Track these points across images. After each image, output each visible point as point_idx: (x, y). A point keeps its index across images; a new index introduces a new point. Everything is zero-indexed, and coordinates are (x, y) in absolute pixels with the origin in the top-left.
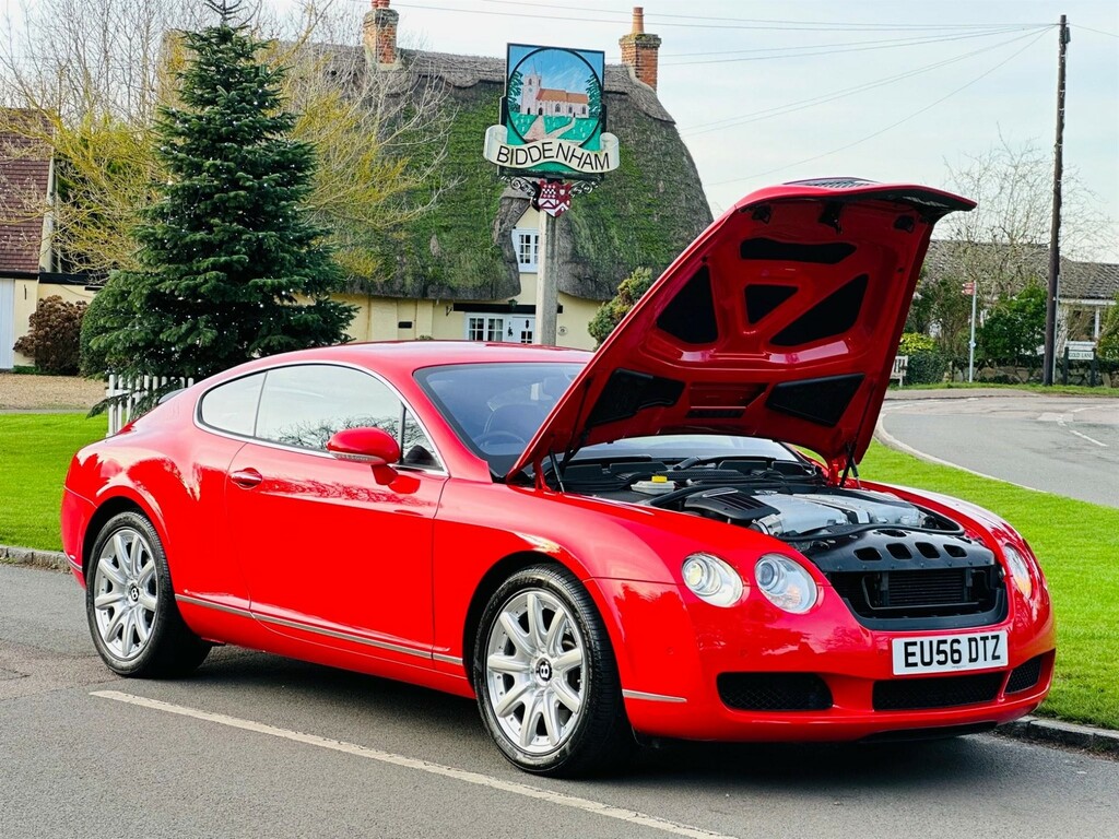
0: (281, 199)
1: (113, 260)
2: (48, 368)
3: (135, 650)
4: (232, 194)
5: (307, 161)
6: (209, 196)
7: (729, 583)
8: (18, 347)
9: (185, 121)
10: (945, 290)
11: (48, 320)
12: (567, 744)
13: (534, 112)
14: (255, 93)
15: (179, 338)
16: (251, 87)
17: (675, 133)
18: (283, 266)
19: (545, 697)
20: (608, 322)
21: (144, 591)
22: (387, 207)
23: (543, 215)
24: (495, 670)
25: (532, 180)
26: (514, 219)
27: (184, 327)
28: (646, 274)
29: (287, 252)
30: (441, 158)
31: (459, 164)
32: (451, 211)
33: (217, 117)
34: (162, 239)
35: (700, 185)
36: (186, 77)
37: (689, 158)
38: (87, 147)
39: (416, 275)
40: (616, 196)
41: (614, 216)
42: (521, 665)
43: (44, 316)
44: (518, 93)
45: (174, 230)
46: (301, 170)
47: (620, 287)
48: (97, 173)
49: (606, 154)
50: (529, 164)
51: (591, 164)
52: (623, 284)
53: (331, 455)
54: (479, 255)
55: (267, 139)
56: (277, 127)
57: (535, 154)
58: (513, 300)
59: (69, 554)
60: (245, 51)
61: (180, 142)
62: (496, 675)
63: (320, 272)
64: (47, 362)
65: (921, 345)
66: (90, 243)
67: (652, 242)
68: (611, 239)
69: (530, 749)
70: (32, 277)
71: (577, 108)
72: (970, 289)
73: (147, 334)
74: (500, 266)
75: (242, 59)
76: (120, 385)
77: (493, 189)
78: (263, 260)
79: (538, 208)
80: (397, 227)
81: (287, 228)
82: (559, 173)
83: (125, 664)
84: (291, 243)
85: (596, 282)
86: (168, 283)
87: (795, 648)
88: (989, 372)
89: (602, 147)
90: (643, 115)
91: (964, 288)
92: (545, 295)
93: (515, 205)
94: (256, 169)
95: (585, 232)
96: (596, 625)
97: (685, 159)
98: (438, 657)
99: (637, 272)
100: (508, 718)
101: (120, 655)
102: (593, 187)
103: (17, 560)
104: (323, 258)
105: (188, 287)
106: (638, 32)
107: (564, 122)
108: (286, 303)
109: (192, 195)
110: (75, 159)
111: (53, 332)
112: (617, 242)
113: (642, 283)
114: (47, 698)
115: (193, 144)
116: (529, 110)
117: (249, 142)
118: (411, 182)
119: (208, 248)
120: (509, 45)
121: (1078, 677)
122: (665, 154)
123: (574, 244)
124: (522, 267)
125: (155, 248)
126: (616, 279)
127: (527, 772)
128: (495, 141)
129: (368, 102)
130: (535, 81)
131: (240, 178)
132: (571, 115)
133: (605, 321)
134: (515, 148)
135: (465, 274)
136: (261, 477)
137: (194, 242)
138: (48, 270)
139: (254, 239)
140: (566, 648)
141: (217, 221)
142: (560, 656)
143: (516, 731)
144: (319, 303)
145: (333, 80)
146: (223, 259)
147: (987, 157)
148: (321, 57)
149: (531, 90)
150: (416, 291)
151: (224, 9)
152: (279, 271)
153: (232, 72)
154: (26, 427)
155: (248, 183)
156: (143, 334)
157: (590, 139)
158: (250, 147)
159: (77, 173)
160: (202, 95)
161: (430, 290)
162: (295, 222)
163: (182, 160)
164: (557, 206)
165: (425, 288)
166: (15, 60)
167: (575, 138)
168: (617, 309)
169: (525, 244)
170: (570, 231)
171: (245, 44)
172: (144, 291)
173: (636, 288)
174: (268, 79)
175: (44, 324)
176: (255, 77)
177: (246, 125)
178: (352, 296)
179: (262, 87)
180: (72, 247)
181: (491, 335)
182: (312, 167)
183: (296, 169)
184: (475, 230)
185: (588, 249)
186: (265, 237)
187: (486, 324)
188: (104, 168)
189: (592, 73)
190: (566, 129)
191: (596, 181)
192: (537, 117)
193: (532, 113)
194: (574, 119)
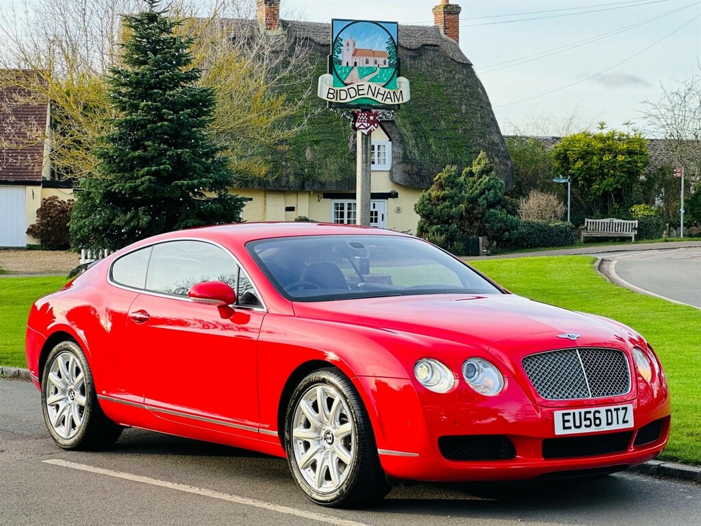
0: (192, 127)
2: (49, 245)
3: (73, 432)
4: (159, 124)
5: (209, 100)
6: (144, 126)
7: (446, 378)
8: (29, 232)
9: (127, 76)
10: (663, 174)
11: (49, 213)
12: (344, 486)
13: (351, 65)
14: (173, 56)
15: (126, 223)
16: (170, 52)
17: (472, 72)
18: (195, 172)
19: (330, 455)
20: (428, 203)
21: (77, 393)
22: (273, 128)
23: (359, 133)
24: (298, 438)
25: (350, 110)
27: (129, 215)
28: (453, 169)
29: (198, 162)
30: (307, 93)
32: (320, 130)
33: (148, 72)
34: (112, 156)
35: (490, 106)
36: (127, 47)
38: (69, 95)
39: (296, 175)
40: (433, 116)
41: (432, 130)
42: (315, 435)
43: (46, 210)
44: (340, 52)
45: (121, 150)
46: (206, 107)
47: (435, 179)
48: (77, 112)
49: (401, 92)
50: (349, 100)
51: (391, 98)
52: (437, 177)
53: (190, 300)
54: (340, 159)
55: (183, 87)
56: (191, 77)
57: (353, 93)
59: (31, 370)
60: (165, 26)
61: (124, 90)
62: (299, 442)
63: (220, 175)
64: (49, 241)
65: (646, 213)
66: (73, 160)
67: (458, 147)
68: (429, 146)
69: (321, 490)
70: (37, 184)
71: (380, 61)
72: (679, 173)
73: (104, 221)
74: (354, 167)
75: (164, 33)
76: (89, 256)
78: (182, 170)
79: (355, 129)
80: (281, 142)
81: (197, 146)
82: (369, 105)
83: (67, 442)
84: (201, 156)
85: (420, 176)
86: (117, 185)
87: (495, 419)
88: (694, 230)
89: (398, 86)
90: (450, 60)
91: (675, 173)
92: (362, 188)
94: (175, 106)
95: (412, 142)
96: (360, 407)
97: (479, 89)
98: (262, 431)
99: (447, 168)
100: (307, 470)
101: (64, 436)
103: (9, 375)
104: (223, 166)
105: (131, 188)
106: (445, 4)
107: (372, 70)
108: (198, 198)
109: (132, 125)
110: (61, 102)
111: (52, 221)
112: (434, 148)
113: (450, 176)
114: (13, 465)
115: (132, 91)
116: (347, 63)
117: (171, 89)
118: (289, 111)
119: (144, 162)
121: (697, 435)
122: (465, 87)
123: (405, 150)
125: (110, 162)
126: (433, 173)
127: (319, 505)
128: (326, 84)
129: (259, 57)
130: (351, 44)
131: (165, 114)
132: (376, 66)
133: (425, 202)
134: (339, 89)
135: (330, 172)
136: (149, 315)
137: (134, 158)
138: (48, 179)
139: (175, 155)
140: (342, 422)
141: (150, 143)
142: (338, 428)
143: (312, 478)
144: (220, 196)
145: (234, 44)
146: (154, 168)
147: (690, 81)
148: (225, 28)
149: (348, 50)
150: (297, 185)
152: (192, 175)
153: (158, 42)
154: (29, 286)
155: (170, 117)
156: (101, 221)
157: (389, 81)
158: (171, 92)
159: (63, 113)
160: (138, 59)
161: (306, 183)
162: (203, 142)
163: (125, 102)
164: (368, 127)
165: (303, 183)
166: (19, 38)
167: (379, 81)
168: (433, 194)
170: (402, 141)
171: (166, 23)
172: (101, 191)
173: (446, 179)
174: (182, 46)
175: (46, 215)
176: (173, 45)
177: (168, 77)
178: (253, 190)
179: (178, 51)
180: (61, 163)
181: (349, 214)
182: (213, 104)
183: (202, 106)
184: (336, 142)
185: (414, 153)
186: (182, 153)
187: (346, 207)
188: (81, 109)
189: (390, 37)
190: (373, 75)
191: (394, 109)
192: (353, 68)
193: (350, 65)
194: (378, 69)
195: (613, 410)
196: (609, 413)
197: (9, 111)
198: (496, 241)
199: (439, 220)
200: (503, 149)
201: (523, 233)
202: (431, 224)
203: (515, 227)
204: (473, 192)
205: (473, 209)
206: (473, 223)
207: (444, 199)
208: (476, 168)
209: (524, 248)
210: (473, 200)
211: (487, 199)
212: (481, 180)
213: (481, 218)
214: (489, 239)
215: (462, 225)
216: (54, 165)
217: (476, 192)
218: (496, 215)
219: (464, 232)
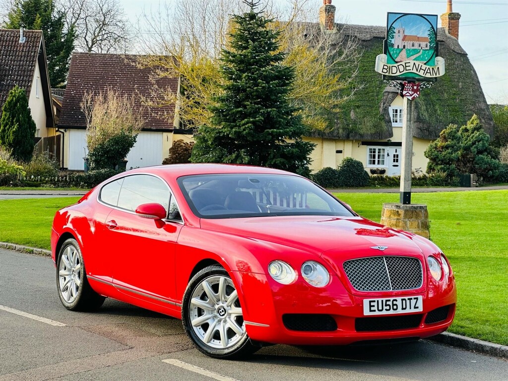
0: (278, 94)
1: (204, 123)
5: (291, 75)
8: (165, 163)
9: (234, 56)
14: (266, 43)
15: (232, 161)
16: (264, 41)
17: (468, 60)
18: (280, 125)
20: (434, 151)
22: (330, 97)
23: (405, 99)
25: (399, 81)
26: (390, 102)
27: (234, 155)
28: (454, 127)
29: (282, 118)
30: (355, 74)
31: (364, 76)
32: (360, 99)
33: (249, 54)
35: (480, 84)
36: (235, 36)
37: (474, 71)
38: (193, 71)
39: (344, 129)
40: (438, 90)
41: (438, 100)
43: (175, 148)
44: (393, 38)
46: (287, 79)
47: (441, 134)
48: (197, 83)
49: (438, 68)
50: (398, 74)
51: (430, 73)
52: (442, 132)
54: (373, 119)
55: (272, 65)
56: (277, 59)
57: (401, 68)
58: (389, 140)
60: (262, 24)
61: (231, 66)
63: (297, 128)
66: (194, 115)
67: (456, 112)
68: (436, 111)
70: (170, 131)
71: (423, 44)
73: (216, 158)
74: (383, 124)
75: (260, 27)
77: (380, 88)
78: (270, 121)
79: (403, 96)
80: (335, 106)
81: (281, 107)
82: (413, 78)
84: (283, 114)
85: (429, 131)
89: (436, 64)
90: (452, 51)
92: (407, 138)
93: (390, 95)
94: (267, 79)
95: (424, 108)
97: (472, 72)
99: (449, 126)
100: (198, 328)
102: (431, 84)
104: (298, 121)
106: (450, 12)
107: (416, 52)
108: (281, 143)
109: (237, 90)
110: (188, 76)
111: (179, 156)
112: (439, 112)
113: (452, 131)
115: (237, 66)
116: (398, 46)
117: (264, 66)
118: (341, 86)
120: (388, 13)
122: (462, 70)
123: (419, 113)
124: (394, 124)
126: (438, 129)
128: (381, 62)
129: (322, 48)
130: (401, 31)
131: (260, 82)
132: (420, 48)
134: (391, 65)
135: (367, 127)
137: (237, 113)
138: (178, 128)
139: (266, 112)
141: (248, 103)
143: (203, 335)
144: (297, 142)
145: (306, 39)
148: (300, 28)
149: (399, 36)
150: (344, 136)
151: (252, 4)
152: (279, 127)
153: (255, 34)
155: (263, 85)
156: (214, 158)
157: (429, 60)
158: (264, 69)
159: (189, 83)
160: (241, 45)
161: (351, 135)
162: (285, 104)
164: (412, 95)
165: (348, 134)
166: (162, 32)
167: (422, 60)
168: (439, 144)
169: (395, 114)
170: (417, 107)
171: (262, 20)
172: (213, 135)
173: (449, 134)
174: (273, 37)
175: (176, 152)
176: (266, 36)
177: (263, 59)
178: (314, 138)
179: (270, 40)
180: (186, 117)
181: (379, 156)
182: (293, 78)
183: (286, 79)
184: (371, 107)
185: (425, 116)
186: (271, 111)
187: (377, 151)
188: (200, 81)
189: (431, 26)
190: (417, 55)
191: (432, 81)
192: (402, 49)
193: (400, 47)
194: (422, 50)
195: (407, 299)
196: (404, 301)
197: (153, 82)
198: (483, 177)
199: (442, 162)
200: (487, 113)
201: (502, 171)
202: (437, 164)
203: (496, 167)
204: (467, 143)
205: (467, 154)
206: (466, 164)
207: (447, 147)
208: (469, 126)
209: (503, 183)
210: (467, 149)
211: (477, 148)
212: (473, 134)
213: (472, 161)
214: (478, 176)
215: (458, 165)
216: (181, 119)
217: (469, 143)
218: (483, 159)
219: (460, 170)
